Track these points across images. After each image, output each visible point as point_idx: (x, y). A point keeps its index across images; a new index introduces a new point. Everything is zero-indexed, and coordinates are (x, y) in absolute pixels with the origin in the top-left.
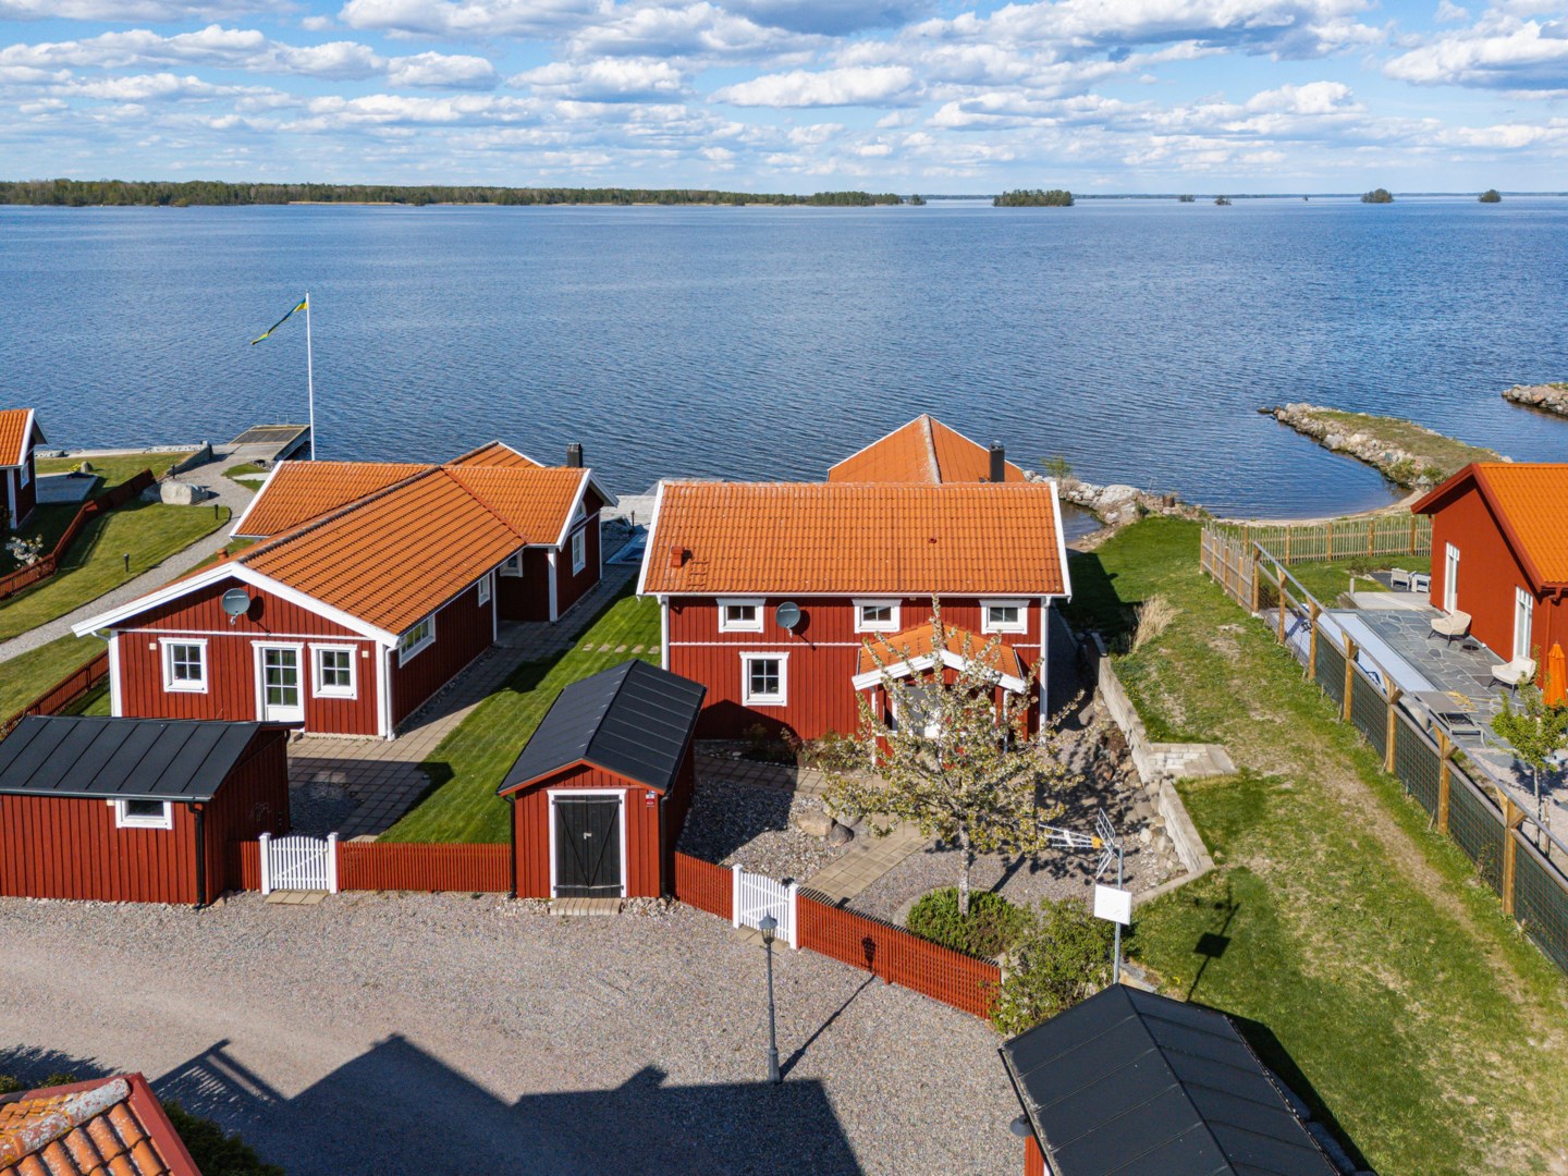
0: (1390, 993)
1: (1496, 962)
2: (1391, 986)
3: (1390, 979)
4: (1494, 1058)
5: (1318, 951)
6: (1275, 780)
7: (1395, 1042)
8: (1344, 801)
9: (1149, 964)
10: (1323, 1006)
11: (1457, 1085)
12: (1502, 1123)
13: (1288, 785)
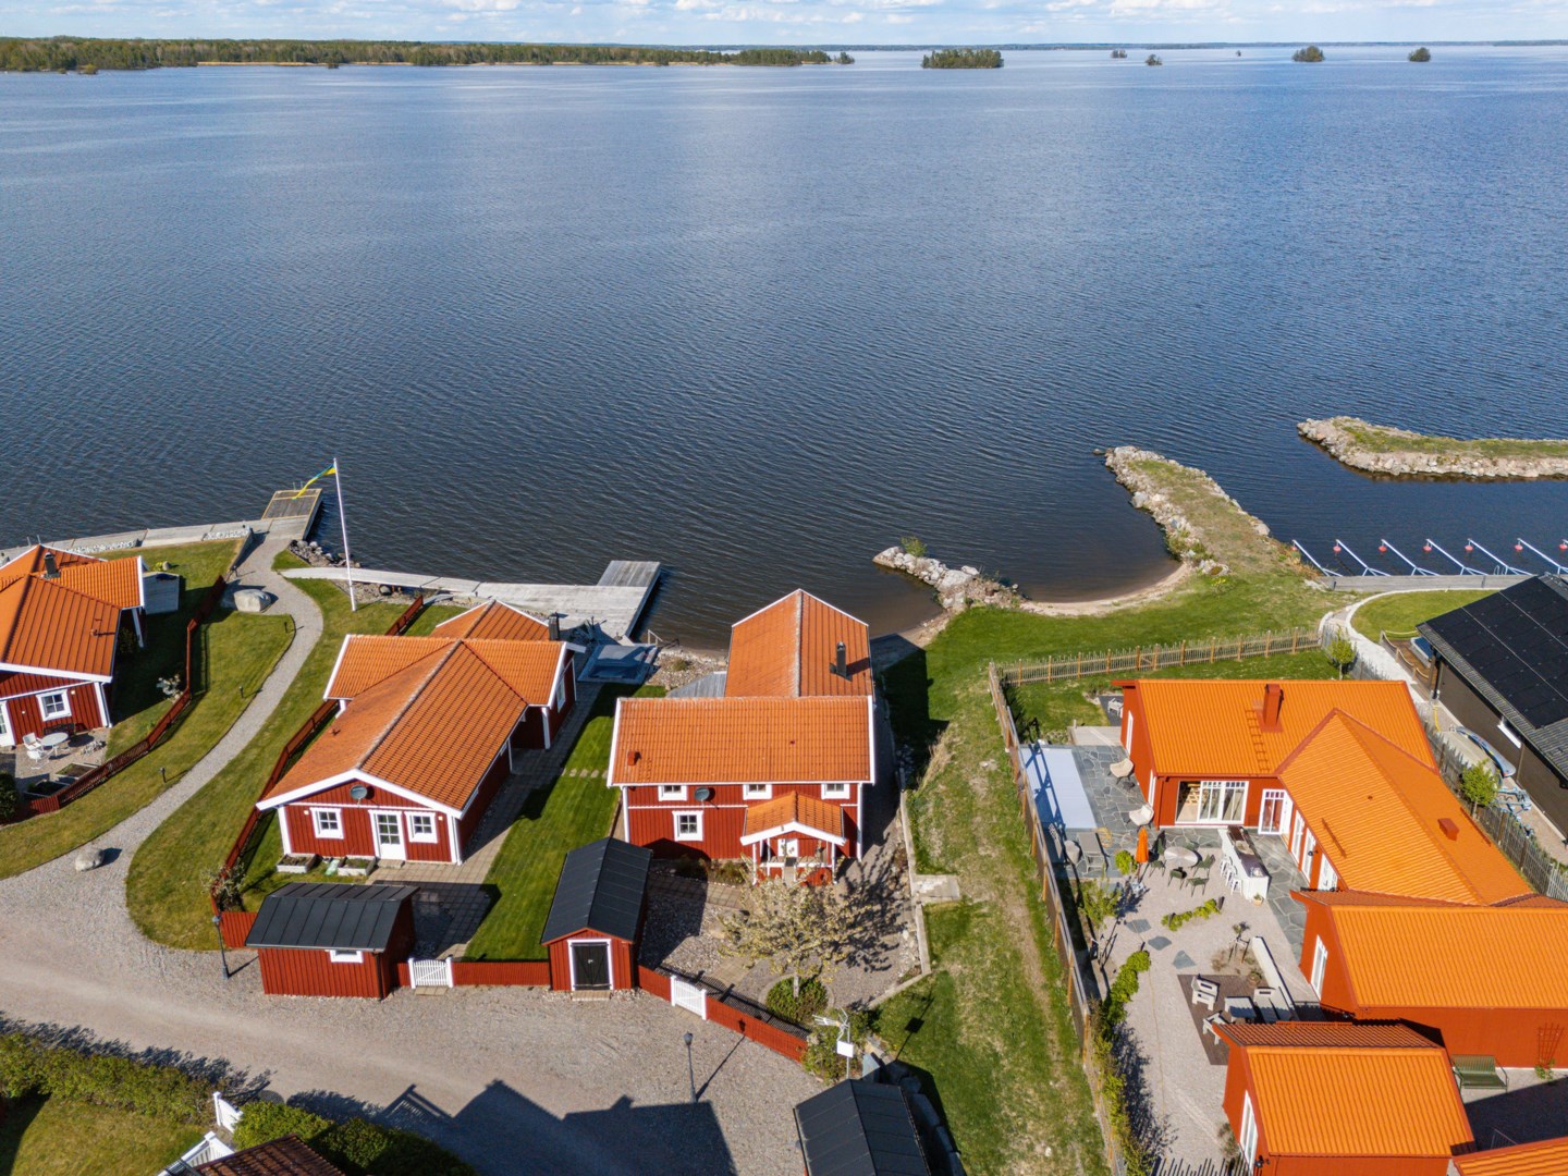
0: (996, 1054)
1: (1052, 1036)
2: (998, 1049)
3: (999, 1046)
4: (1031, 1092)
5: (969, 1028)
6: (980, 905)
7: (990, 1082)
8: (1012, 923)
9: (883, 1037)
10: (961, 1061)
11: (1010, 1106)
12: (1024, 1126)
13: (985, 910)
